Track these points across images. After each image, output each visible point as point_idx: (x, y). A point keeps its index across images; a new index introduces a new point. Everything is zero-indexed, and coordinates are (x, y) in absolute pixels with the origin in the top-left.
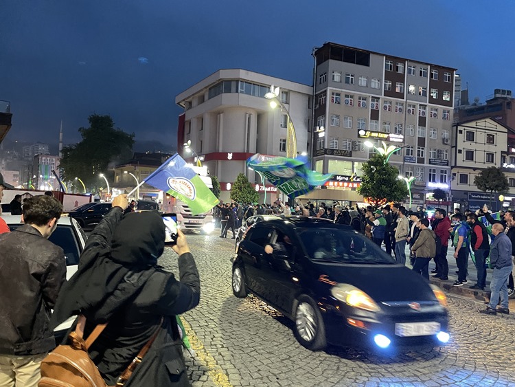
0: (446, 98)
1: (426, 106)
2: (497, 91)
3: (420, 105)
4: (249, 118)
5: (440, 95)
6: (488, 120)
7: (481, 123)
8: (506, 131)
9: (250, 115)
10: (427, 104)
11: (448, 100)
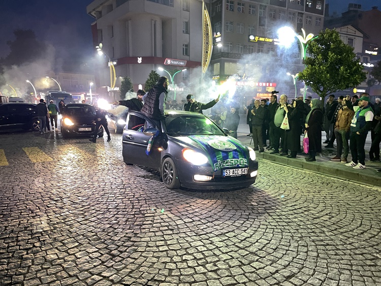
0: (319, 7)
1: (303, 14)
2: (351, 5)
3: (299, 13)
4: (155, 25)
5: (314, 5)
6: (350, 27)
7: (345, 29)
8: (362, 35)
9: (155, 21)
10: (304, 12)
11: (320, 8)
